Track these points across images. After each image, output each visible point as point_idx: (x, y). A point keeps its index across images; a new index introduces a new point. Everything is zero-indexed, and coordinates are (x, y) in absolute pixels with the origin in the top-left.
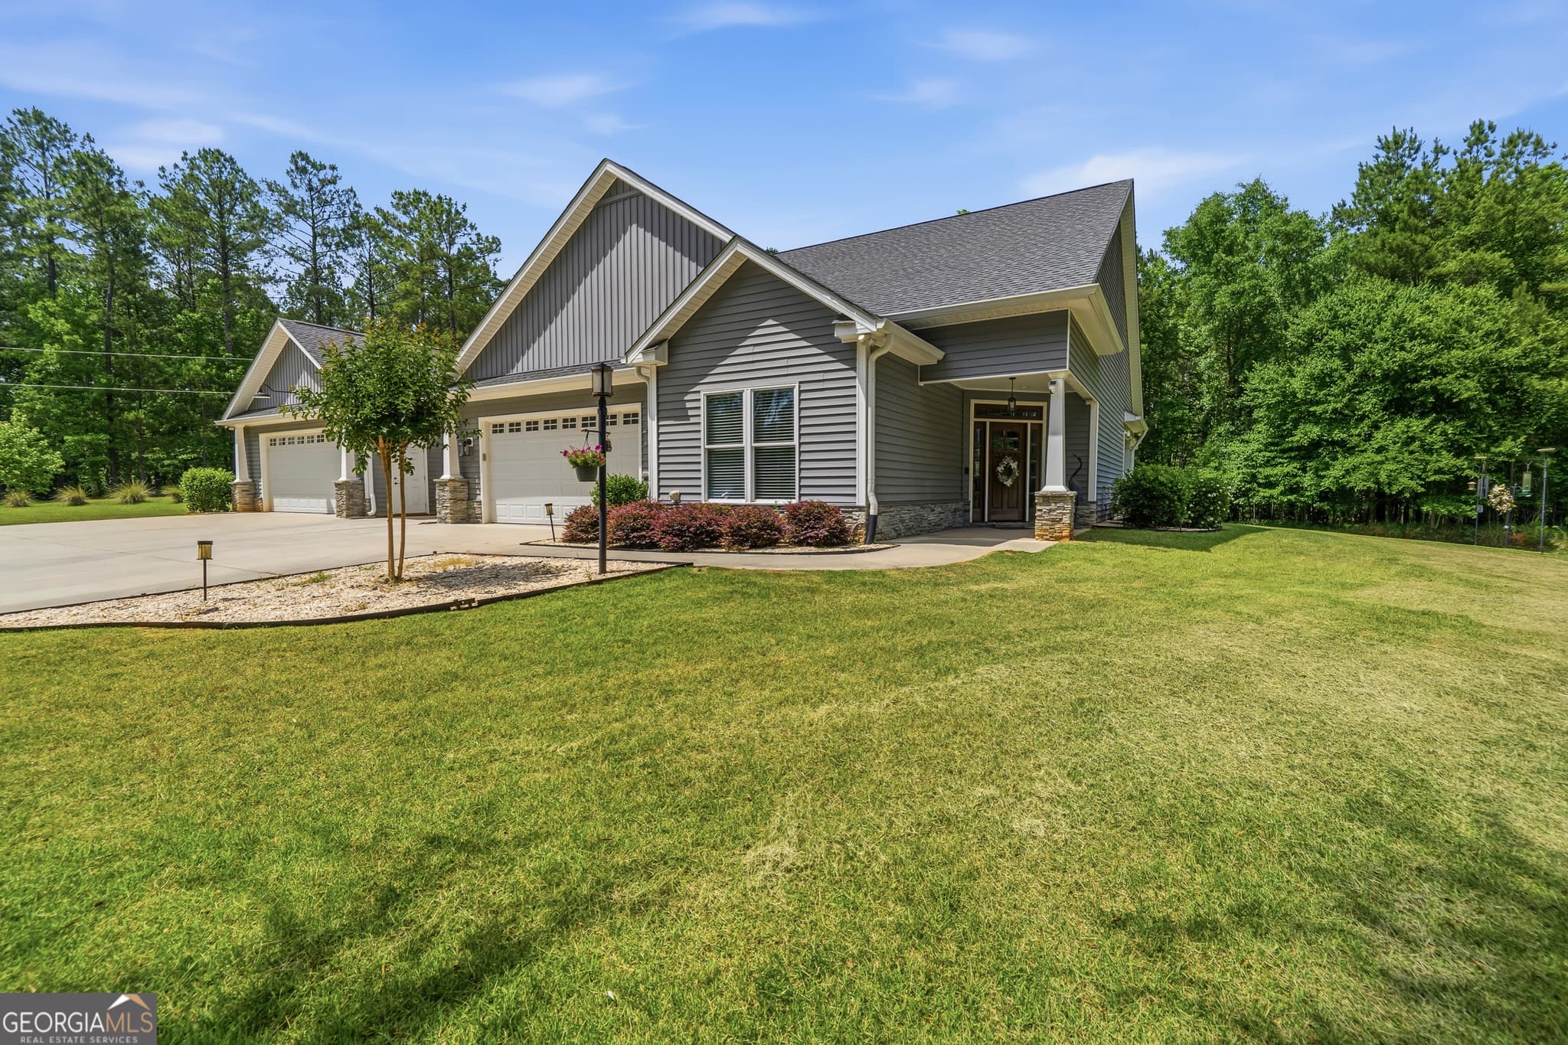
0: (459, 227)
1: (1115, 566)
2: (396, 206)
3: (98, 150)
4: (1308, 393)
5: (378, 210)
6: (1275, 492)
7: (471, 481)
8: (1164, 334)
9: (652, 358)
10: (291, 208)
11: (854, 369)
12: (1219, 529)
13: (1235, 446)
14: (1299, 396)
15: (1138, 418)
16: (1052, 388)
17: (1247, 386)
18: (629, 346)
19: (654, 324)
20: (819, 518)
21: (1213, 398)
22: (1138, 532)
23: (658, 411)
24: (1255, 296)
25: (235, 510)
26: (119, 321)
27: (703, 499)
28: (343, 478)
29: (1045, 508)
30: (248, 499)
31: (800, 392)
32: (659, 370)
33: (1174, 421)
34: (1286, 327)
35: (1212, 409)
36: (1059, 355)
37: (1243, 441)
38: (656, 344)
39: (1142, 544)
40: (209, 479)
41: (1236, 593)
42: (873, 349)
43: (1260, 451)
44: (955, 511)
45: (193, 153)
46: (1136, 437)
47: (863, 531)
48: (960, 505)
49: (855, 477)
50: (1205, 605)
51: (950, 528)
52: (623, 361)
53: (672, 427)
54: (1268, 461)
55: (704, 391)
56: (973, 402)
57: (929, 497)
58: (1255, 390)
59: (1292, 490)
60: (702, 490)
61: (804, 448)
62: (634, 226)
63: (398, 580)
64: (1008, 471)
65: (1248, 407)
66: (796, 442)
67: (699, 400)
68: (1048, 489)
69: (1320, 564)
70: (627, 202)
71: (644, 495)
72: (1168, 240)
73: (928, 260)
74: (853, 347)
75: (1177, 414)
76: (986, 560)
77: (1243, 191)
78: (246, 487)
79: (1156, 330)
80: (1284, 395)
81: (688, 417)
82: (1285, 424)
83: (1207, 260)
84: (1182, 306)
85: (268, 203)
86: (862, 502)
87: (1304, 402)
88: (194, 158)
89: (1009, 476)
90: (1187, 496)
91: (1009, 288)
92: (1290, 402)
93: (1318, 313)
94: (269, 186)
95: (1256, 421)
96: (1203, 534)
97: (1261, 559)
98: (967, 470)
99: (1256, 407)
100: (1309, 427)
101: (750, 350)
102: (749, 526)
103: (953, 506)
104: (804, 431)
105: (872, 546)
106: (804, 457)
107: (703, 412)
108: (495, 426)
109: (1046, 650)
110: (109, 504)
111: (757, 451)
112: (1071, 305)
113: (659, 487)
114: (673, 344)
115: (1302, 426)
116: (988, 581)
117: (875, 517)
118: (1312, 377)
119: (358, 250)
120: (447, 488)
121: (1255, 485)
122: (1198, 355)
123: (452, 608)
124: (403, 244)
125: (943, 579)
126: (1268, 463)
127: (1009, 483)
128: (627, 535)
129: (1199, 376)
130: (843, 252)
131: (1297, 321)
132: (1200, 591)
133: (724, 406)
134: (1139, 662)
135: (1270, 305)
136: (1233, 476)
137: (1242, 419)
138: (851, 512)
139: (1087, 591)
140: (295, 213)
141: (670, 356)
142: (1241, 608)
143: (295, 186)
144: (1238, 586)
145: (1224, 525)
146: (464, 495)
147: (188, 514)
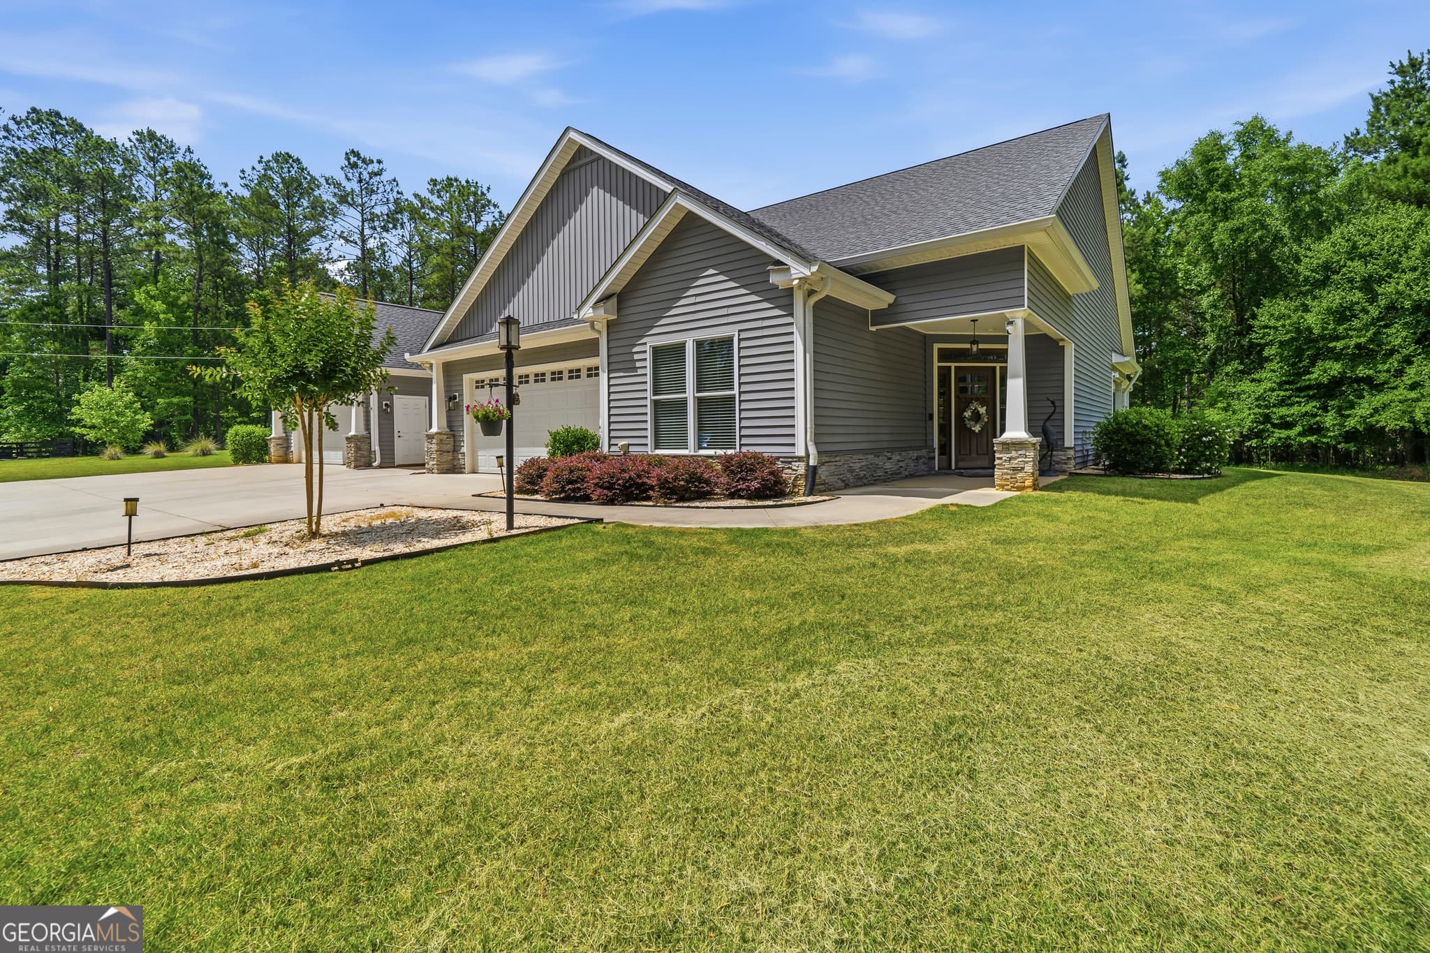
0: (483, 207)
1: (1073, 522)
2: (432, 192)
3: (195, 159)
4: (1326, 329)
5: (416, 196)
6: (1293, 433)
7: (456, 434)
8: (1162, 273)
9: (601, 312)
10: (344, 199)
11: (791, 315)
12: (1219, 475)
13: (1245, 386)
14: (1315, 331)
15: (1127, 359)
16: (1009, 328)
17: (1256, 323)
18: (579, 303)
19: (601, 281)
20: (752, 470)
21: (1218, 336)
22: (1119, 480)
23: (609, 364)
24: (1255, 231)
25: (270, 462)
26: (205, 301)
27: (649, 450)
28: (353, 433)
29: (1005, 456)
30: (281, 452)
31: (740, 340)
32: (610, 325)
33: (1177, 361)
34: (1298, 260)
35: (1219, 349)
36: (1016, 292)
37: (1253, 380)
38: (605, 298)
39: (1117, 494)
40: (249, 434)
41: (1212, 559)
42: (811, 293)
43: (1273, 390)
44: (918, 458)
45: (267, 157)
46: (1129, 378)
47: (802, 482)
48: (924, 452)
49: (793, 426)
50: (1166, 576)
51: (912, 476)
52: (576, 316)
53: (622, 379)
54: (1283, 401)
55: (650, 342)
56: (936, 346)
57: (885, 445)
58: (1266, 327)
59: (1311, 430)
60: (649, 441)
61: (744, 397)
62: (596, 188)
63: (314, 535)
64: (977, 417)
65: (1259, 345)
66: (736, 392)
67: (645, 352)
68: (1009, 435)
69: (1331, 519)
70: (589, 167)
71: (597, 445)
72: (1164, 181)
73: (889, 206)
74: (789, 292)
75: (1178, 355)
76: (920, 516)
77: (1240, 128)
78: (279, 442)
79: (1154, 270)
80: (1298, 331)
81: (636, 369)
82: (1300, 361)
83: (1202, 199)
84: (1180, 245)
85: (326, 195)
86: (802, 453)
87: (1322, 337)
88: (269, 161)
89: (977, 422)
90: (1177, 440)
91: (962, 226)
92: (1305, 338)
93: (1333, 245)
94: (327, 180)
95: (1267, 359)
96: (1195, 483)
97: (1257, 512)
98: (931, 417)
99: (1267, 344)
100: (1328, 364)
101: (692, 300)
102: (675, 479)
103: (915, 454)
104: (744, 379)
105: (810, 499)
106: (744, 406)
107: (649, 363)
108: (477, 382)
109: (940, 638)
110: (182, 456)
111: (700, 401)
112: (1026, 240)
113: (610, 438)
114: (621, 298)
115: (1320, 363)
116: (912, 542)
117: (815, 468)
118: (1329, 311)
119: (400, 231)
120: (434, 441)
121: (1269, 426)
122: (1199, 293)
123: (333, 569)
124: (436, 224)
125: (862, 539)
126: (1282, 403)
127: (977, 429)
128: (563, 487)
129: (1202, 315)
130: (811, 205)
131: (1309, 253)
132: (1166, 556)
133: (668, 356)
134: (1051, 659)
135: (1278, 238)
136: (1245, 416)
137: (1253, 358)
138: (790, 463)
139: (1022, 556)
140: (347, 202)
141: (619, 310)
142: (1213, 581)
143: (349, 180)
144: (1217, 549)
145: (1225, 470)
146: (450, 447)
147: (232, 466)
